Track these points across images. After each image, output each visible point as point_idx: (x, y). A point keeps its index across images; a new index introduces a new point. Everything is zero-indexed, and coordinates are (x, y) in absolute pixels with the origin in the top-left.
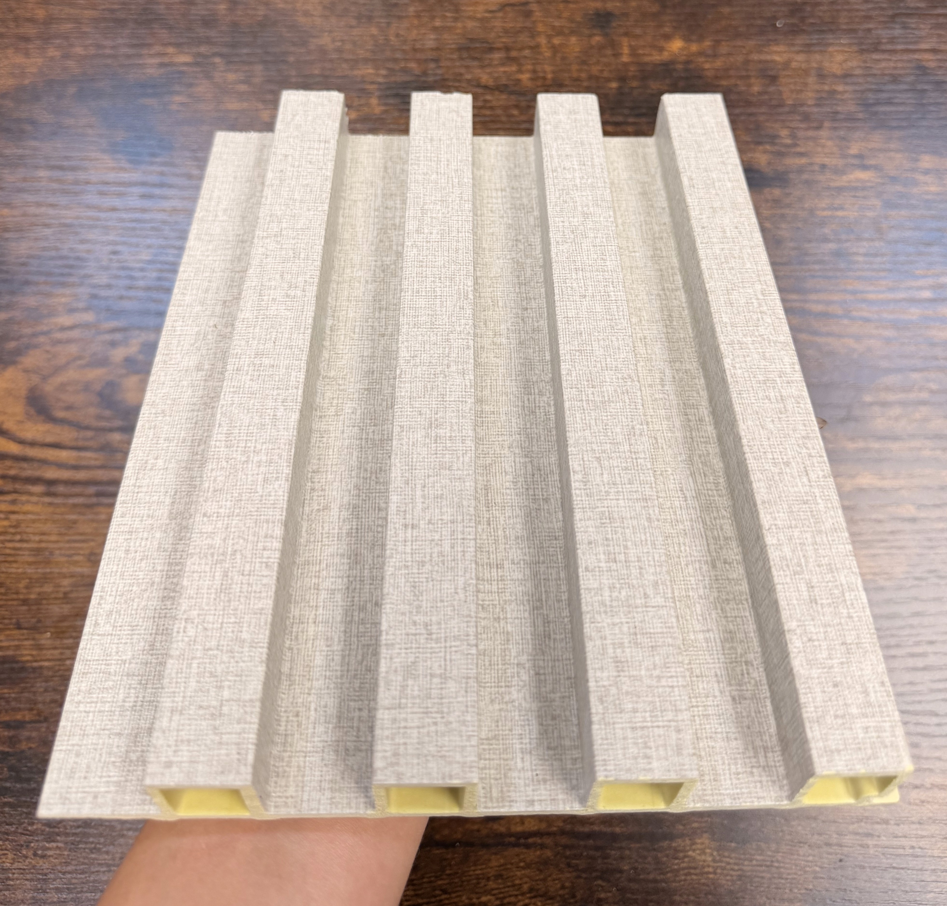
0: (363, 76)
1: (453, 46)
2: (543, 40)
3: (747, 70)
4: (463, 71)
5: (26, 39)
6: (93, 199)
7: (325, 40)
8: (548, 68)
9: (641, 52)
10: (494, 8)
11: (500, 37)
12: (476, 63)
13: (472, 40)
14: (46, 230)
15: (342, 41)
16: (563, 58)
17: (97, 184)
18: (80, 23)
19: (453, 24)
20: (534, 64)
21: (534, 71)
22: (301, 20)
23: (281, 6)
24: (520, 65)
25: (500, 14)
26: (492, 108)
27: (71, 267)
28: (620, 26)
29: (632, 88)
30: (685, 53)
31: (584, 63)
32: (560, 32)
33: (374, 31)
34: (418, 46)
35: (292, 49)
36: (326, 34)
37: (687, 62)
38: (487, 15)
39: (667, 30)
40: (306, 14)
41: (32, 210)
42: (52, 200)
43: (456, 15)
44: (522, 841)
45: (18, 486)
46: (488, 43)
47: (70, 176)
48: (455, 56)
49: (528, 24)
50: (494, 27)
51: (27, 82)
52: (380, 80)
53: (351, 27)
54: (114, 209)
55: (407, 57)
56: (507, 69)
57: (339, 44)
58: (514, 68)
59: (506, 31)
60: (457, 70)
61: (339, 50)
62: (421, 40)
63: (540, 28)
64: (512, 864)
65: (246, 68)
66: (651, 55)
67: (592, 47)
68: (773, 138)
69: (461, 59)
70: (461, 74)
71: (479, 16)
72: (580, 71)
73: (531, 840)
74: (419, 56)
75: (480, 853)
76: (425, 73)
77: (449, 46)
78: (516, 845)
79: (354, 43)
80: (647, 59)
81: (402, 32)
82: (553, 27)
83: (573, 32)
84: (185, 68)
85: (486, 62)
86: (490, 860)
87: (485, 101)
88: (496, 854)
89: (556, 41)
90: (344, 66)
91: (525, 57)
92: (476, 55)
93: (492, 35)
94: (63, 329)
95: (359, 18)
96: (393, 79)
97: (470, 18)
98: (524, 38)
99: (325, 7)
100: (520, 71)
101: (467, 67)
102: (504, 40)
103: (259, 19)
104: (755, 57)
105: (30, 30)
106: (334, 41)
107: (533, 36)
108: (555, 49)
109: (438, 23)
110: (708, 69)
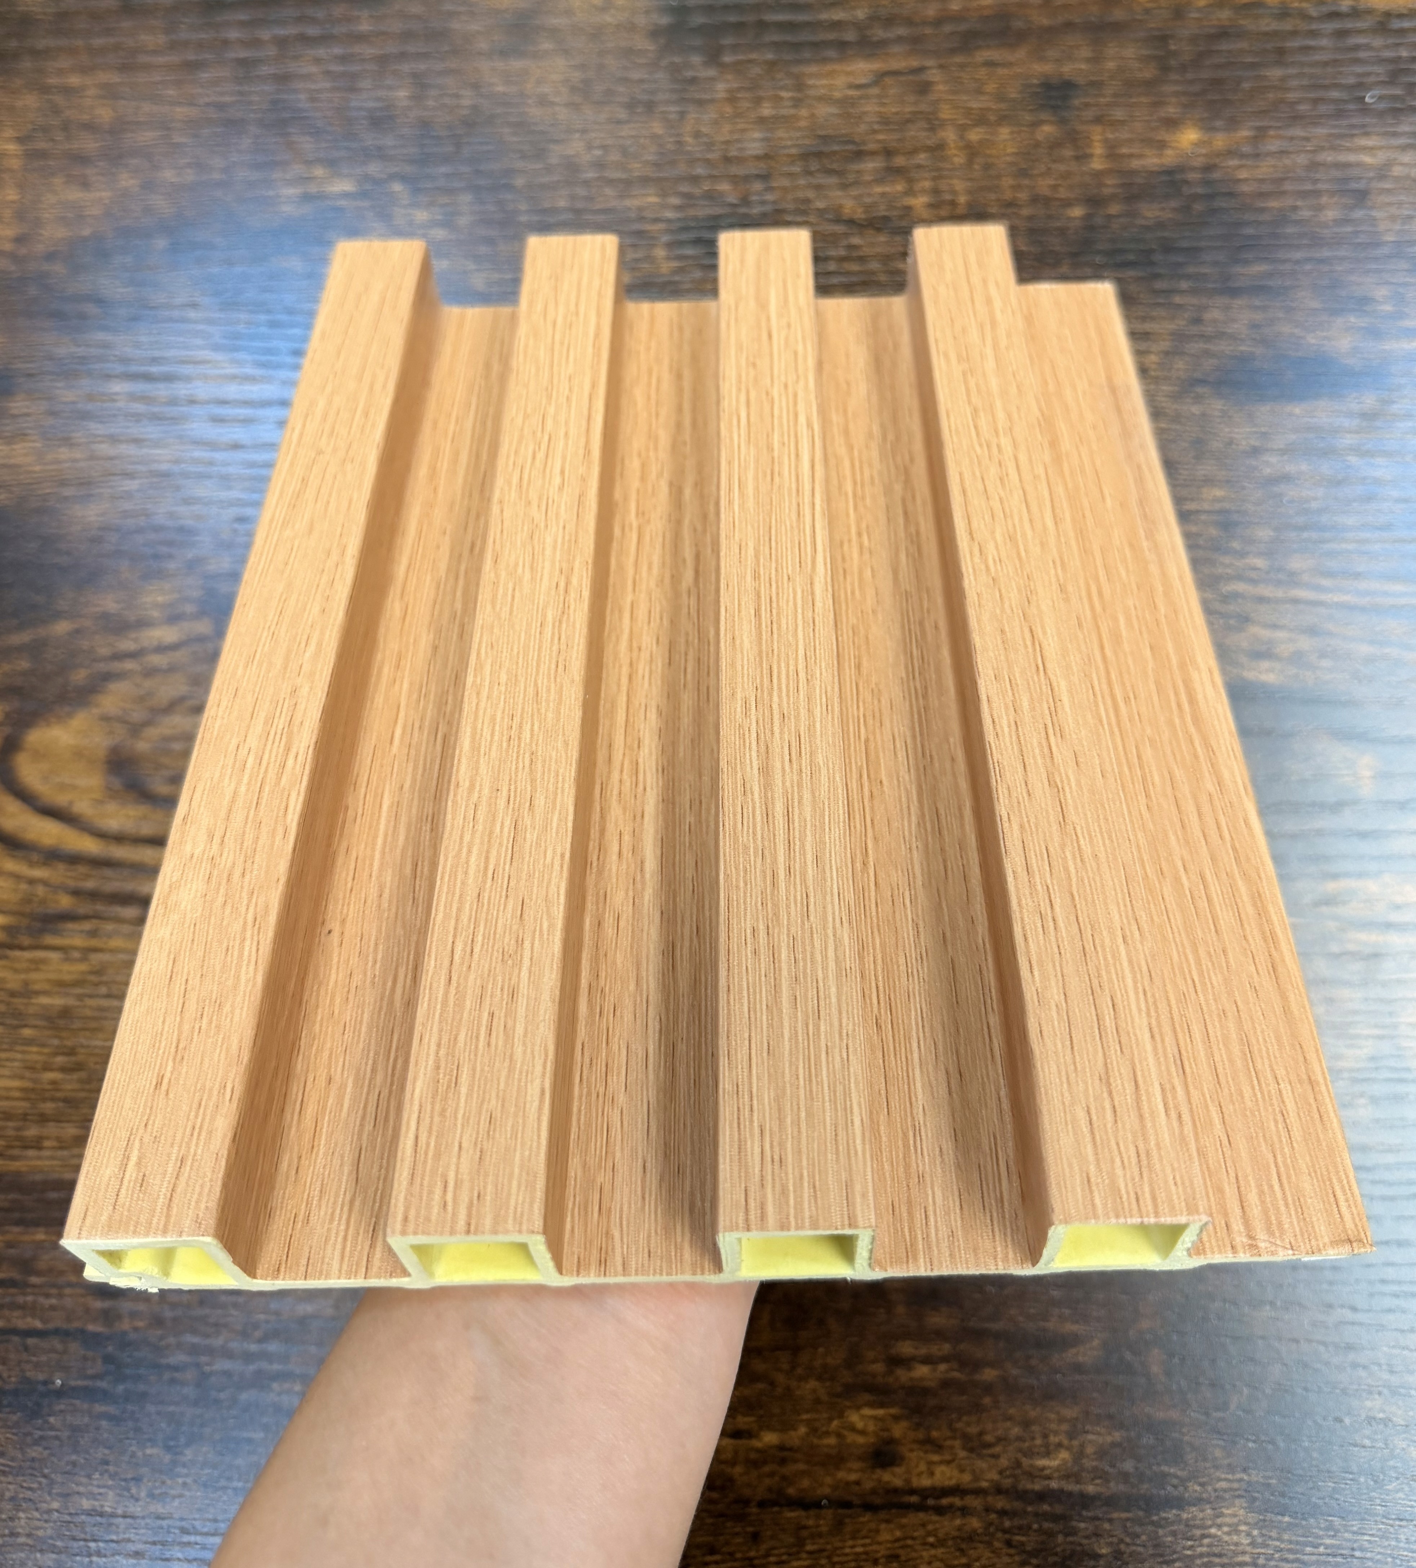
0: (640, 209)
1: (794, 151)
2: (950, 135)
3: (1316, 181)
4: (810, 194)
5: (81, 159)
6: (200, 429)
7: (575, 147)
8: (959, 185)
9: (1125, 150)
10: (863, 81)
11: (875, 132)
12: (833, 180)
13: (825, 139)
14: (128, 482)
15: (604, 147)
16: (987, 167)
17: (208, 402)
18: (169, 129)
19: (792, 111)
20: (934, 179)
21: (936, 191)
22: (535, 112)
23: (500, 89)
24: (910, 181)
25: (875, 91)
26: (862, 259)
27: (170, 544)
28: (1087, 105)
29: (1110, 217)
30: (1204, 151)
31: (1023, 173)
32: (981, 120)
33: (658, 128)
34: (733, 153)
35: (520, 164)
36: (577, 135)
37: (1208, 168)
38: (851, 92)
39: (1171, 110)
40: (543, 101)
41: (104, 449)
42: (135, 430)
43: (799, 95)
44: (931, 1502)
45: (100, 907)
46: (853, 142)
47: (162, 391)
48: (796, 169)
49: (923, 107)
50: (865, 113)
51: (86, 232)
52: (670, 214)
53: (619, 122)
54: (236, 446)
55: (715, 173)
56: (887, 189)
57: (598, 152)
58: (899, 187)
59: (885, 121)
60: (800, 194)
61: (600, 165)
62: (738, 141)
63: (946, 113)
64: (913, 1538)
65: (445, 200)
66: (1140, 156)
67: (1037, 145)
68: (1363, 303)
69: (808, 173)
70: (807, 201)
71: (837, 95)
72: (1017, 188)
73: (945, 1501)
74: (734, 170)
75: (862, 1519)
76: (745, 201)
77: (786, 151)
78: (921, 1507)
79: (624, 151)
80: (1135, 164)
81: (704, 130)
82: (968, 111)
83: (1003, 119)
84: (343, 203)
85: (851, 177)
86: (877, 1531)
87: (851, 247)
88: (888, 1521)
89: (974, 135)
90: (609, 191)
91: (919, 167)
92: (835, 166)
93: (863, 128)
94: (161, 649)
95: (631, 105)
96: (691, 212)
97: (820, 99)
98: (916, 133)
99: (573, 89)
100: (910, 192)
101: (818, 187)
102: (881, 137)
103: (465, 112)
104: (1328, 157)
105: (89, 144)
106: (590, 147)
107: (932, 129)
108: (972, 151)
109: (767, 110)
110: (1246, 180)
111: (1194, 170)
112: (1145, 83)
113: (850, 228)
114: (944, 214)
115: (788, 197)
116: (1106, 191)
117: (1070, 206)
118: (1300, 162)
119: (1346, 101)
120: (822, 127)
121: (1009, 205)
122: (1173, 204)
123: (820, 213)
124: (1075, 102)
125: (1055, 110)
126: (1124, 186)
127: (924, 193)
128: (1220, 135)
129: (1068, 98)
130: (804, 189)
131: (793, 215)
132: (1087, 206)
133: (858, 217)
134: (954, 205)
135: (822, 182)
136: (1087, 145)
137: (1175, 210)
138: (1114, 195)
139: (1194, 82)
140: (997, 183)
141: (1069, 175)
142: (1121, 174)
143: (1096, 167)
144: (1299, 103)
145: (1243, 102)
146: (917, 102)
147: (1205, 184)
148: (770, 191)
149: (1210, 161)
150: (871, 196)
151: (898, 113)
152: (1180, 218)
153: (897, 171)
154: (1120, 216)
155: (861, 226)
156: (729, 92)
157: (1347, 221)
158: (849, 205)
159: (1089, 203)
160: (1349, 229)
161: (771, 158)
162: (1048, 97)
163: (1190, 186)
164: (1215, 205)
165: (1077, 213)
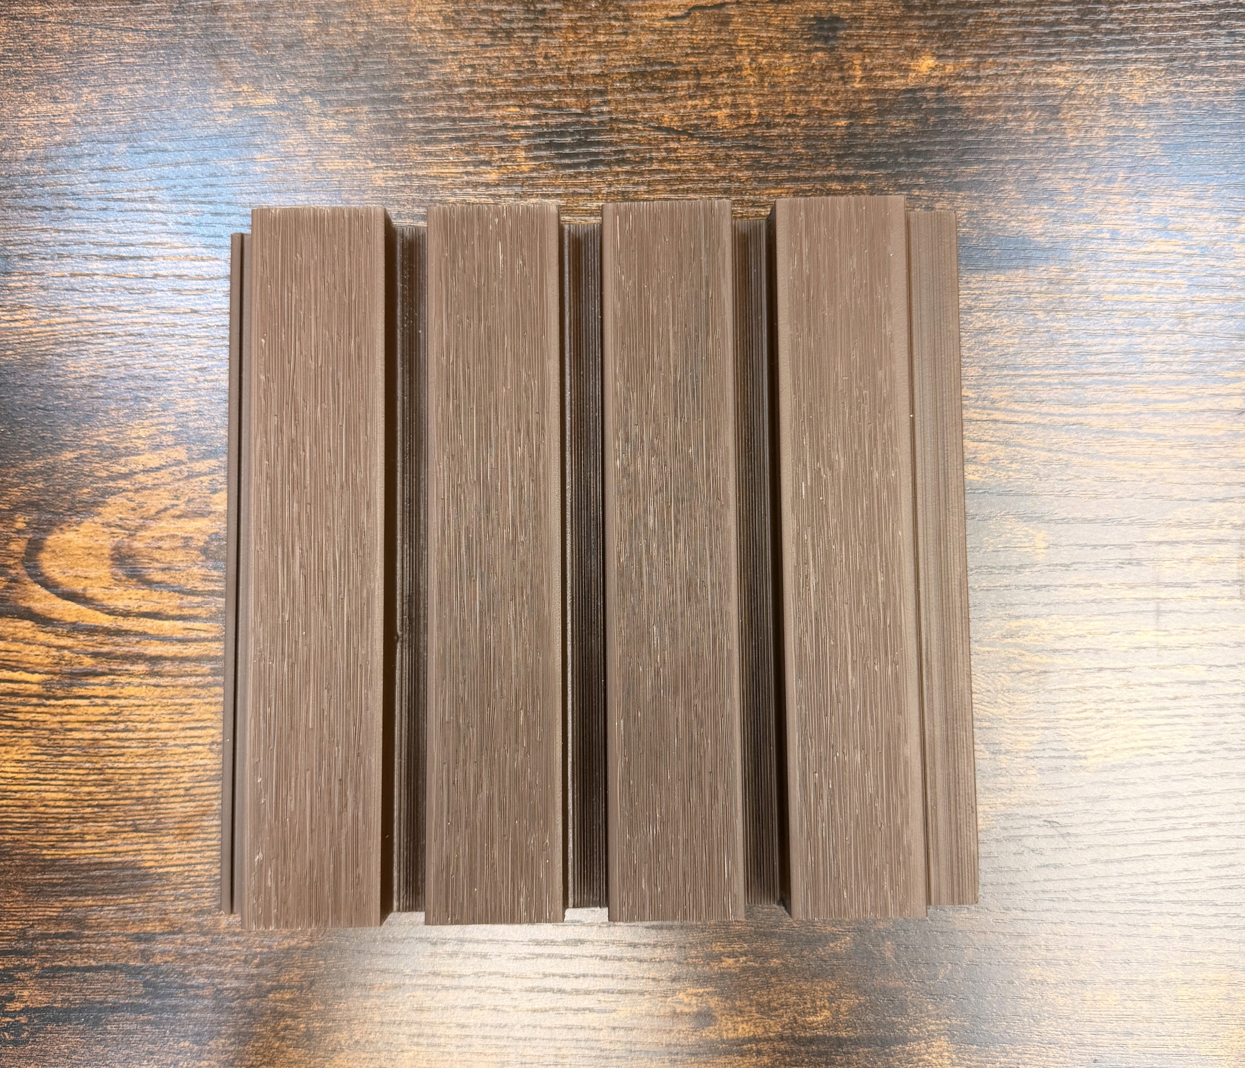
0: (504, 117)
1: (624, 70)
2: (745, 58)
4: (638, 106)
7: (450, 66)
8: (753, 99)
9: (879, 73)
10: (678, 13)
11: (687, 55)
13: (649, 62)
15: (473, 66)
19: (622, 38)
20: (733, 94)
21: (735, 105)
24: (715, 96)
25: (687, 22)
28: (850, 36)
29: (867, 126)
30: (937, 74)
31: (801, 90)
32: (769, 47)
33: (515, 50)
34: (576, 71)
36: (451, 56)
37: (941, 88)
38: (668, 23)
39: (914, 42)
40: (423, 28)
43: (627, 24)
46: (670, 64)
48: (627, 85)
50: (679, 39)
52: (527, 122)
53: (484, 45)
55: (562, 88)
56: (697, 102)
57: (468, 70)
58: (707, 101)
59: (695, 46)
60: (630, 106)
61: (470, 81)
62: (580, 62)
63: (741, 40)
65: (347, 110)
66: (891, 78)
67: (813, 67)
68: (1052, 194)
69: (636, 89)
71: (657, 24)
72: (795, 103)
74: (578, 86)
76: (586, 111)
77: (618, 70)
79: (489, 69)
80: (887, 84)
81: (553, 52)
82: (759, 40)
83: (785, 48)
85: (668, 93)
87: (668, 150)
89: (763, 59)
90: (478, 103)
91: (721, 84)
92: (656, 83)
93: (678, 51)
94: (146, 471)
95: (494, 32)
96: (545, 120)
97: (643, 27)
98: (719, 58)
99: (447, 18)
100: (715, 105)
101: (644, 101)
102: (691, 59)
104: (1032, 80)
106: (461, 66)
107: (732, 54)
108: (762, 73)
109: (602, 37)
110: (969, 97)
111: (931, 89)
112: (895, 18)
113: (669, 134)
114: (741, 122)
115: (620, 108)
116: (864, 105)
117: (837, 117)
118: (1011, 83)
119: (1046, 34)
120: (646, 50)
121: (791, 116)
122: (915, 116)
123: (646, 121)
124: (841, 33)
125: (826, 39)
126: (878, 101)
127: (726, 105)
128: (952, 61)
129: (836, 29)
130: (633, 102)
131: (624, 122)
132: (850, 117)
133: (675, 124)
134: (749, 116)
135: (646, 95)
136: (850, 68)
137: (916, 121)
138: (871, 108)
139: (932, 18)
140: (782, 98)
141: (837, 92)
142: (876, 91)
143: (857, 86)
144: (1012, 35)
145: (969, 34)
146: (719, 31)
147: (939, 100)
148: (606, 103)
149: (944, 82)
150: (685, 107)
151: (705, 40)
152: (920, 127)
153: (705, 87)
154: (875, 125)
155: (677, 132)
156: (571, 20)
157: (1045, 131)
158: (668, 115)
159: (852, 115)
160: (1046, 137)
161: (606, 75)
162: (821, 29)
163: (928, 101)
164: (947, 117)
165: (843, 123)
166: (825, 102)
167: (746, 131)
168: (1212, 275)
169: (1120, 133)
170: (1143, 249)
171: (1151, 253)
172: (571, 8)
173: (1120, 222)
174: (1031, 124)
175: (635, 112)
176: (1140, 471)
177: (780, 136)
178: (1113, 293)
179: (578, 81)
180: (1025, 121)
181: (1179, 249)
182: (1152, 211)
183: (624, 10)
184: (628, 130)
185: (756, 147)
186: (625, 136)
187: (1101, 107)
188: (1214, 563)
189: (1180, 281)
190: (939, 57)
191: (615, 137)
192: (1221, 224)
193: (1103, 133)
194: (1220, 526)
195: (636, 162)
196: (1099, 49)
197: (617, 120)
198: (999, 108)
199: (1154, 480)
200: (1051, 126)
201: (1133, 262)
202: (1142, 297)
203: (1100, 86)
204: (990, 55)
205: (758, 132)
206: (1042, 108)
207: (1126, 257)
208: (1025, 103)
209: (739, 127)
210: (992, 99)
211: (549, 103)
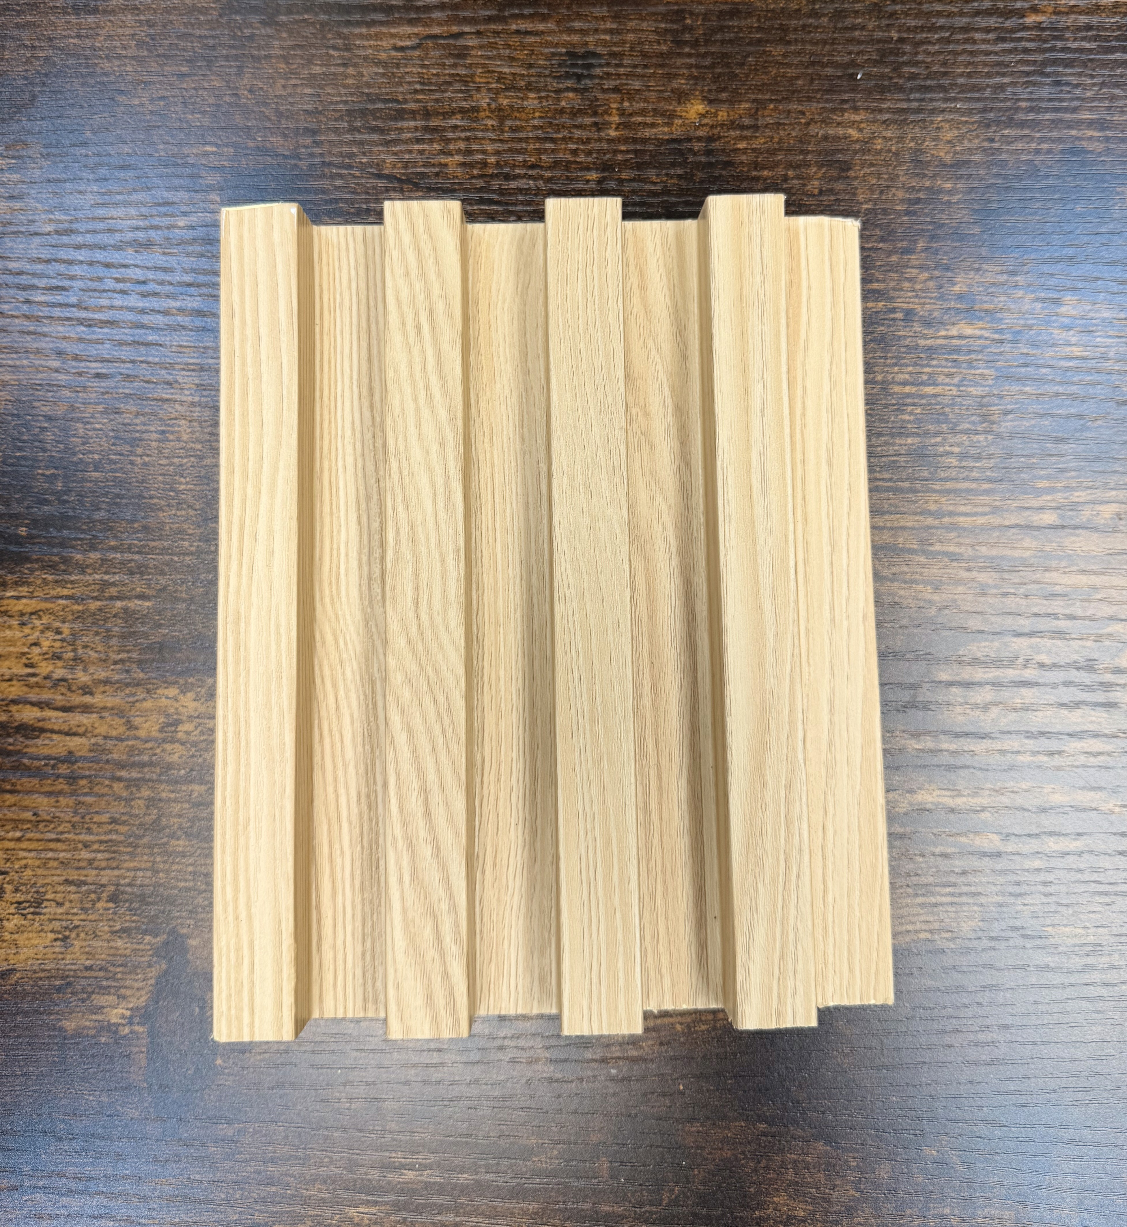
111: (699, 139)
112: (661, 54)
113: (392, 182)
114: (475, 172)
115: (335, 150)
116: (620, 157)
117: (588, 169)
118: (794, 134)
119: (839, 77)
120: (368, 85)
121: (533, 167)
122: (679, 171)
123: (363, 166)
124: (598, 71)
125: (579, 77)
126: (636, 152)
127: (459, 151)
128: (725, 106)
129: (590, 66)
130: (350, 143)
131: (340, 167)
132: (603, 170)
133: (398, 172)
134: (485, 164)
135: (366, 137)
136: (606, 112)
137: (680, 177)
138: (626, 161)
139: (705, 55)
140: (524, 145)
141: (588, 140)
142: (635, 141)
143: (613, 133)
144: (797, 78)
145: (747, 76)
146: (455, 66)
147: (709, 153)
148: (317, 144)
149: (715, 131)
150: (410, 152)
151: (437, 75)
152: (684, 184)
153: (434, 130)
154: (630, 180)
155: (399, 180)
156: (282, 48)
157: (831, 191)
158: (390, 159)
159: (606, 167)
160: (832, 198)
161: (320, 113)
162: (573, 65)
163: (695, 154)
164: (717, 173)
165: (594, 175)
166: (575, 152)
167: (480, 183)
168: (1026, 365)
169: (921, 195)
170: (943, 333)
171: (952, 337)
172: (284, 35)
173: (917, 300)
174: (816, 183)
175: (351, 156)
176: (929, 596)
177: (520, 190)
178: (905, 383)
179: (287, 118)
180: (810, 178)
181: (986, 334)
182: (957, 288)
183: (345, 38)
184: (341, 176)
185: (491, 202)
186: (339, 183)
187: (900, 164)
188: (1015, 710)
189: (986, 372)
190: (711, 102)
191: (325, 183)
192: (1039, 305)
193: (900, 194)
194: (1025, 666)
195: (349, 213)
196: (901, 96)
197: (330, 164)
198: (777, 164)
199: (946, 607)
200: (839, 186)
201: (930, 348)
202: (938, 390)
203: (901, 139)
204: (771, 101)
205: (495, 184)
206: (830, 164)
207: (922, 342)
208: (809, 157)
209: (473, 177)
210: (772, 152)
211: (251, 144)
